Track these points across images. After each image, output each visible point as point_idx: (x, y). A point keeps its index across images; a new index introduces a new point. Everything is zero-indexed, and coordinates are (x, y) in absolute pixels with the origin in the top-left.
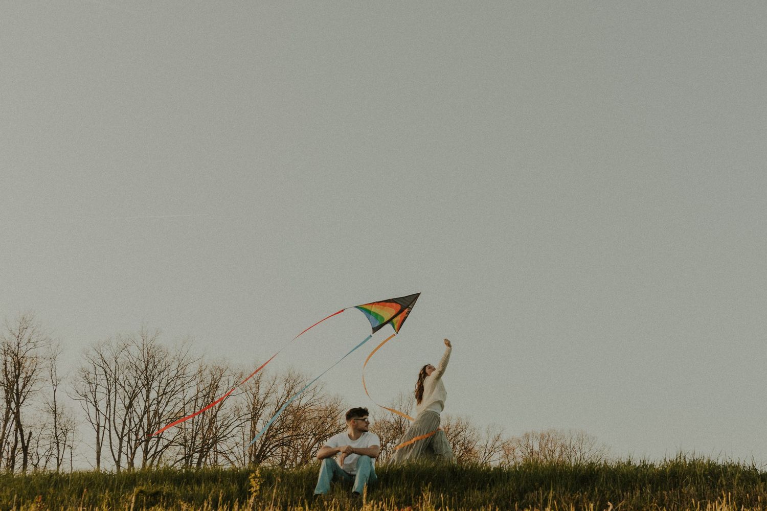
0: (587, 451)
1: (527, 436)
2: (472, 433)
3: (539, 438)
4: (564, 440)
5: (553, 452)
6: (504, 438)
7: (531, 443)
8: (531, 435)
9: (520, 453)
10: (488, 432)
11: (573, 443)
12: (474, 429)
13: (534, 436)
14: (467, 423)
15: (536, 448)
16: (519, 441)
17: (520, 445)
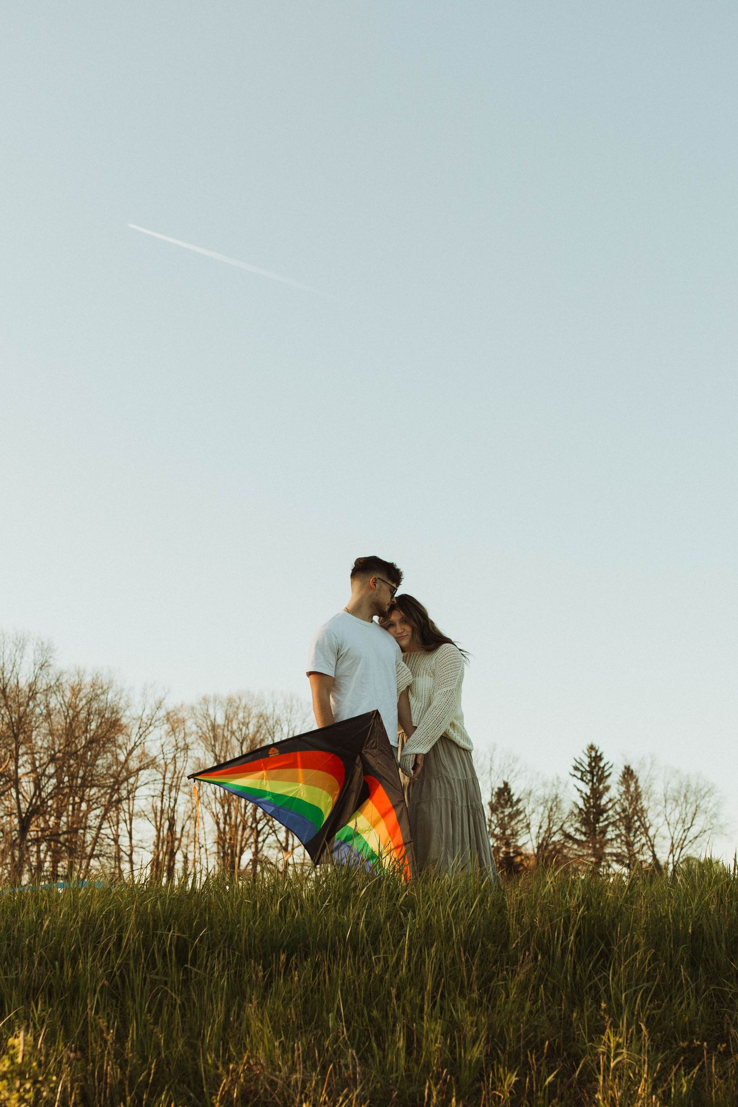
0: (299, 724)
1: (205, 700)
2: (118, 697)
3: (225, 704)
4: (263, 707)
5: (247, 725)
6: (170, 704)
7: (211, 712)
8: (212, 700)
9: (194, 728)
10: (144, 694)
11: (277, 712)
12: (122, 690)
13: (218, 701)
14: (111, 682)
15: (220, 720)
16: (193, 708)
17: (195, 714)
